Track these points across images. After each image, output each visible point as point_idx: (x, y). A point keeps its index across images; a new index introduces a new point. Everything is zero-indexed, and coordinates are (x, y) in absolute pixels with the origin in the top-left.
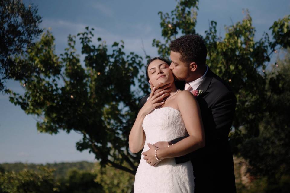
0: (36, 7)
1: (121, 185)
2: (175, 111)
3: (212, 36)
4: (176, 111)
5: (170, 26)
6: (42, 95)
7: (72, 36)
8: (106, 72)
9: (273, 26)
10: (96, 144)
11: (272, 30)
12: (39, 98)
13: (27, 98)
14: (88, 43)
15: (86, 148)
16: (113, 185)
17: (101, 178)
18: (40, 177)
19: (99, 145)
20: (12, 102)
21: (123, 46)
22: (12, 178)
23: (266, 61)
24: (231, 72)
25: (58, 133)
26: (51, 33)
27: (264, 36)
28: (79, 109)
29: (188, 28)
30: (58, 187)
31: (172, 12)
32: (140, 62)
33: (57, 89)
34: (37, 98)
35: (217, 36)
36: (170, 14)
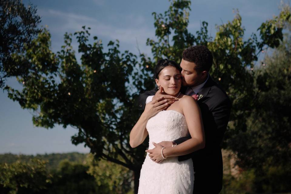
0: (35, 7)
1: (113, 177)
2: (178, 115)
3: (203, 36)
4: (180, 114)
5: (163, 26)
6: (40, 91)
7: (68, 34)
8: (101, 70)
9: (260, 27)
10: (91, 138)
11: (259, 31)
12: (37, 94)
13: (25, 94)
14: (84, 42)
15: (82, 142)
16: (105, 176)
17: (93, 169)
18: (33, 169)
19: (95, 139)
20: (11, 98)
21: (118, 45)
22: (5, 170)
23: (254, 60)
24: (220, 71)
25: (53, 127)
26: (48, 30)
27: (252, 37)
28: (75, 105)
29: (181, 28)
30: (51, 178)
31: (166, 12)
32: (134, 60)
33: (55, 86)
34: (35, 95)
35: (208, 36)
36: (164, 15)
